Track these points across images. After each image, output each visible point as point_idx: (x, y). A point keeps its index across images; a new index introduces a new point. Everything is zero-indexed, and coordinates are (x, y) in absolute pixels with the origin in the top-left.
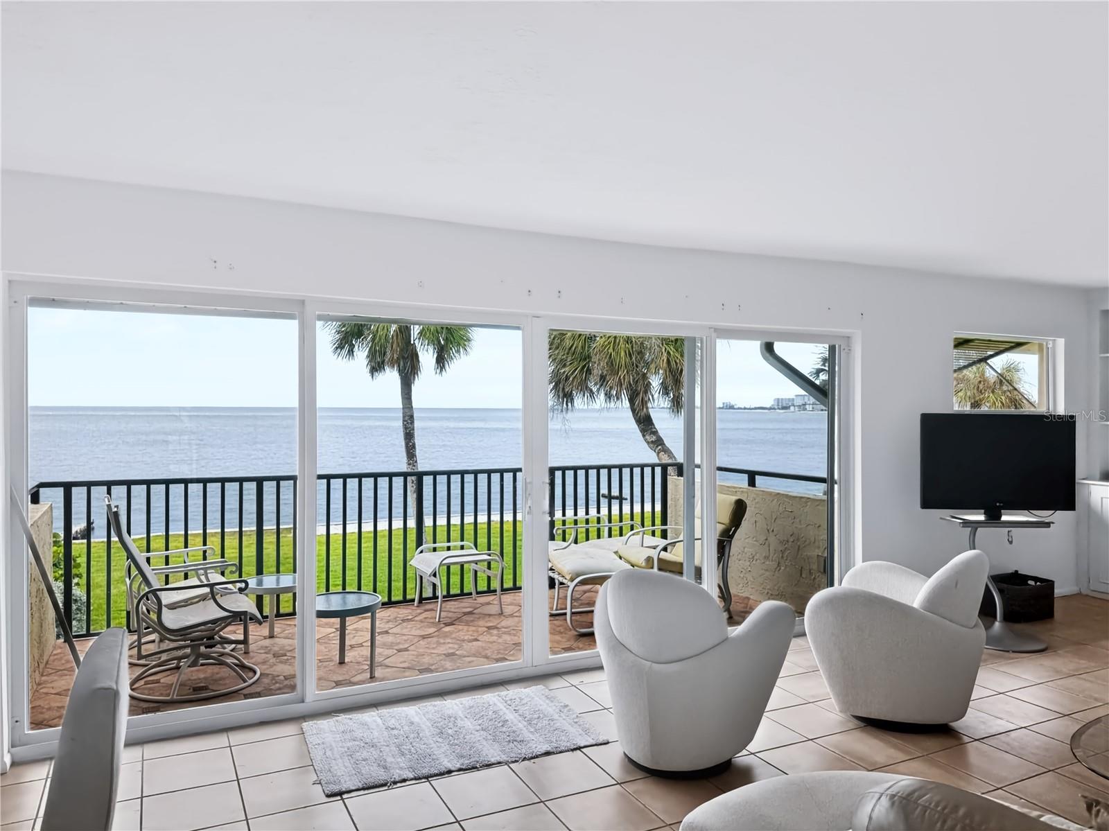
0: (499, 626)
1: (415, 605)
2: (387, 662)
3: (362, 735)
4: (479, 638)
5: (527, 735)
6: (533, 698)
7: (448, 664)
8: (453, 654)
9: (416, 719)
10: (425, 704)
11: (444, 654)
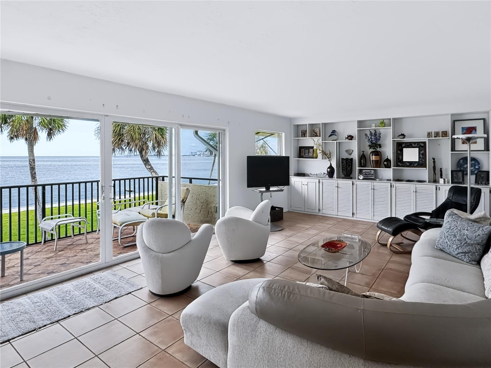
0: (86, 248)
1: (42, 244)
2: (29, 272)
3: (19, 309)
4: (77, 255)
5: (105, 292)
6: (107, 276)
7: (63, 268)
8: (65, 263)
9: (49, 296)
10: (53, 288)
11: (60, 264)
